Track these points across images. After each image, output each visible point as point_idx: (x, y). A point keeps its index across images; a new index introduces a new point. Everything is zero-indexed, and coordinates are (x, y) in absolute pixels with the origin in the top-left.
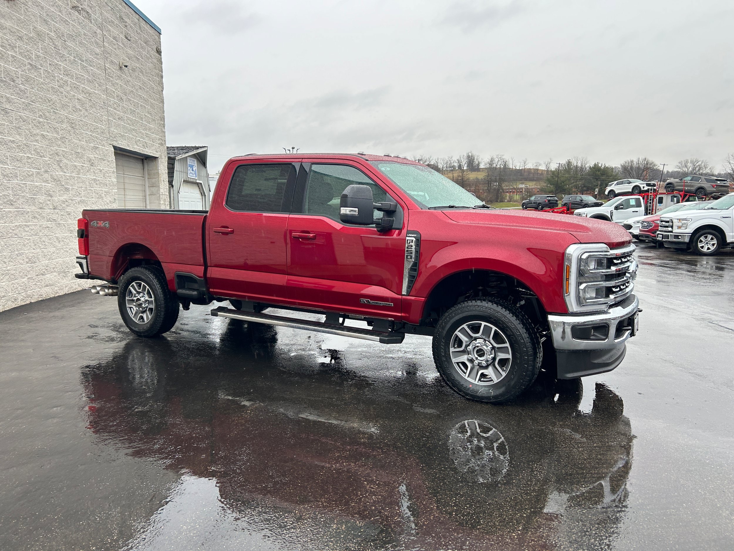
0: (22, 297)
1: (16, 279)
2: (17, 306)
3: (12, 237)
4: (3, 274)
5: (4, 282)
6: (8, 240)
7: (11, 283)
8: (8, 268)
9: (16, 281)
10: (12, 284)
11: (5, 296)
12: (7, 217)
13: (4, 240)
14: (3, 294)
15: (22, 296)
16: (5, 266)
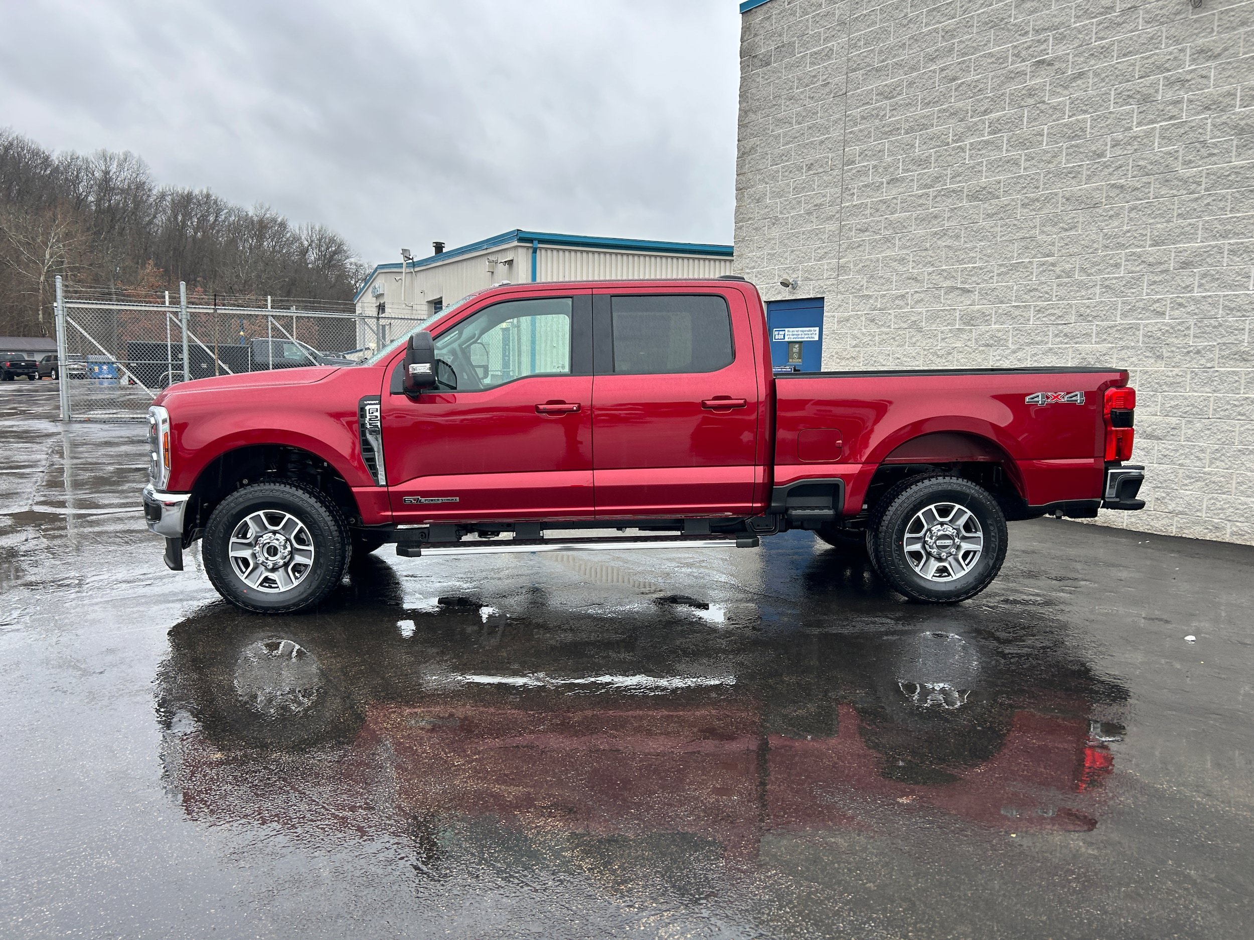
0: (1235, 529)
1: (1224, 493)
2: (1219, 540)
3: (1228, 417)
4: (1189, 477)
5: (1189, 490)
6: (1215, 422)
7: (1211, 496)
8: (1207, 470)
9: (1224, 496)
10: (1212, 498)
11: (1186, 514)
12: (1222, 382)
13: (1203, 420)
14: (1181, 509)
15: (1237, 526)
16: (1198, 463)
